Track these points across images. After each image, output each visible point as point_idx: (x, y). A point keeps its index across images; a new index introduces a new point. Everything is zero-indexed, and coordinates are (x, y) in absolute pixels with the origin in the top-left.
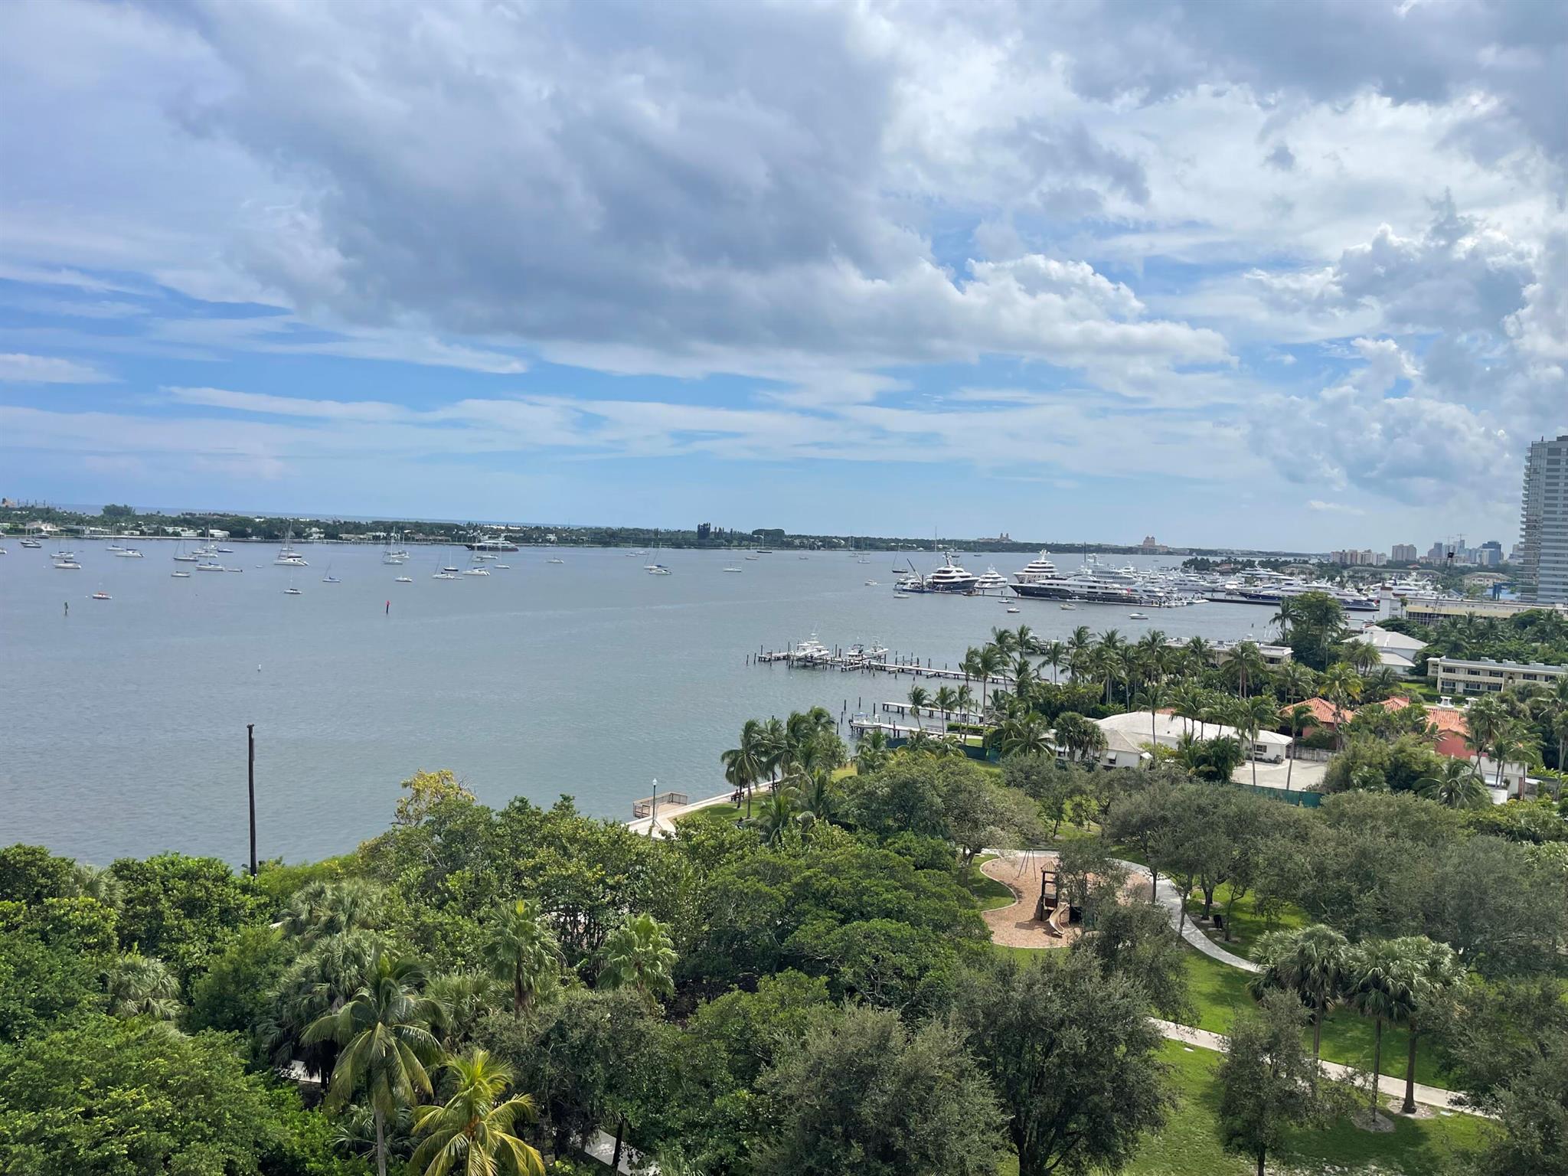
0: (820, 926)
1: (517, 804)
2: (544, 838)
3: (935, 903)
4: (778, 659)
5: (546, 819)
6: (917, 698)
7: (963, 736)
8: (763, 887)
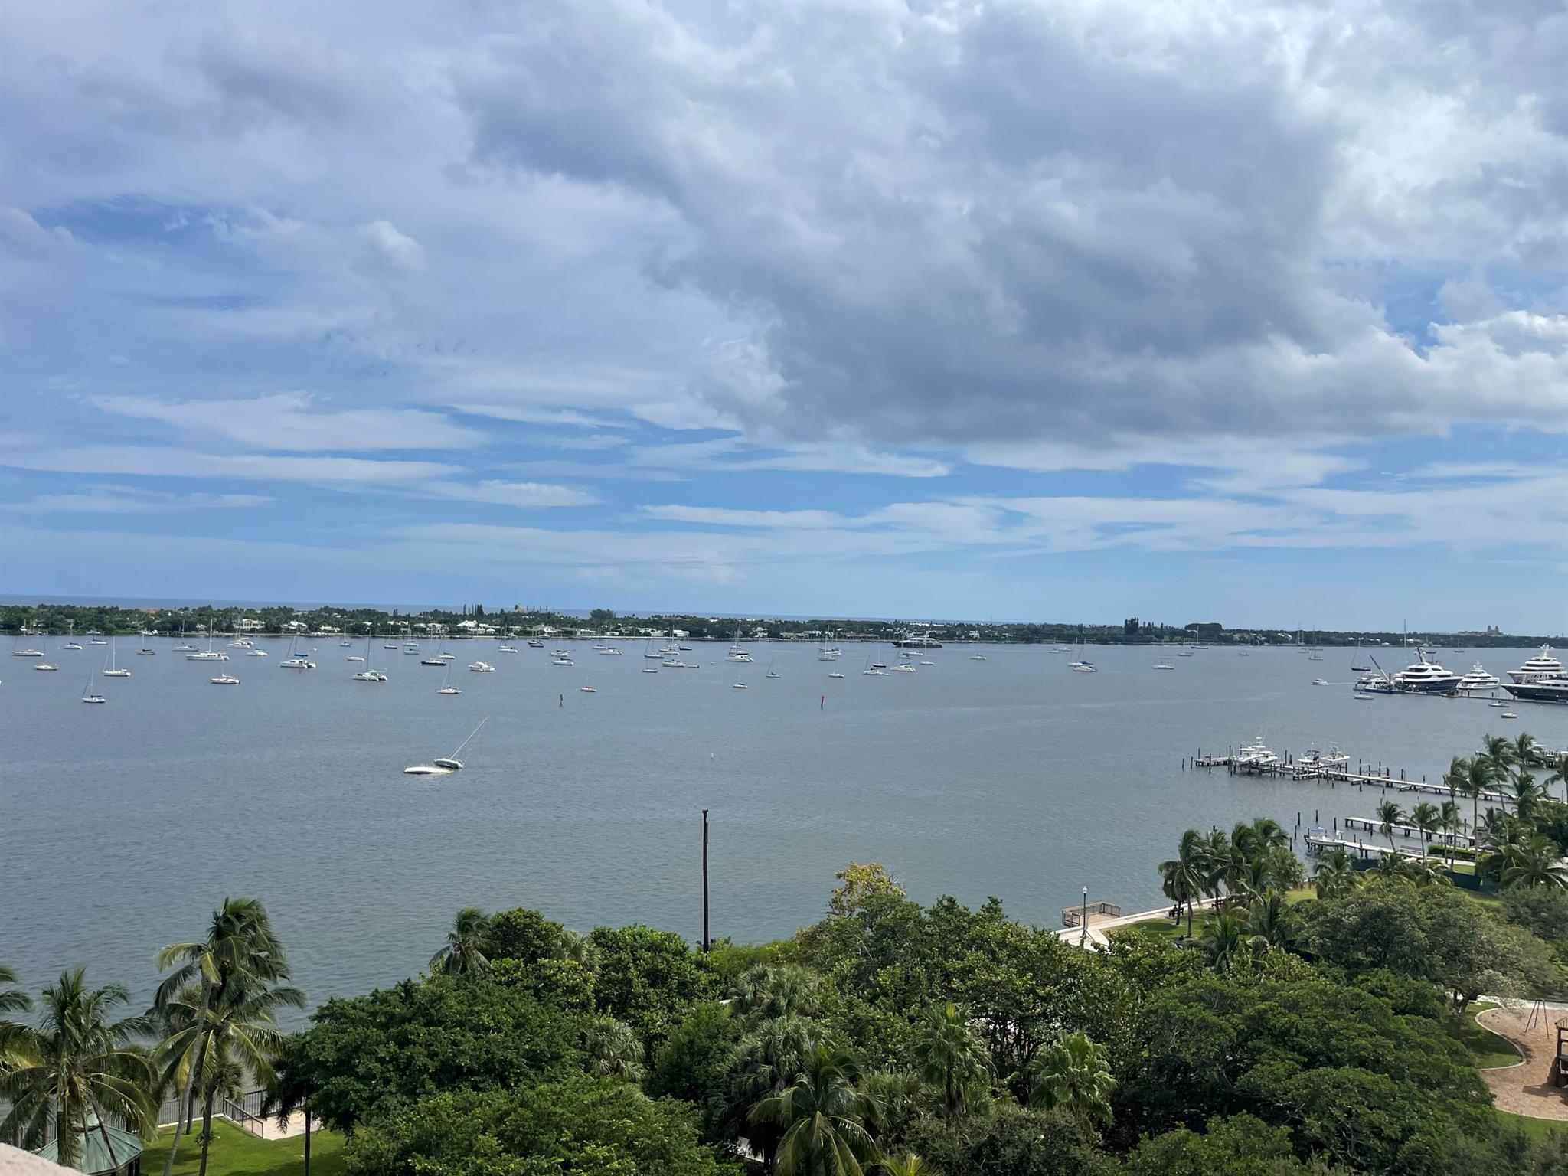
0: (1280, 1069)
1: (945, 903)
2: (973, 940)
3: (1419, 1056)
4: (1218, 764)
5: (973, 921)
6: (1389, 814)
7: (1449, 861)
8: (1210, 1016)
